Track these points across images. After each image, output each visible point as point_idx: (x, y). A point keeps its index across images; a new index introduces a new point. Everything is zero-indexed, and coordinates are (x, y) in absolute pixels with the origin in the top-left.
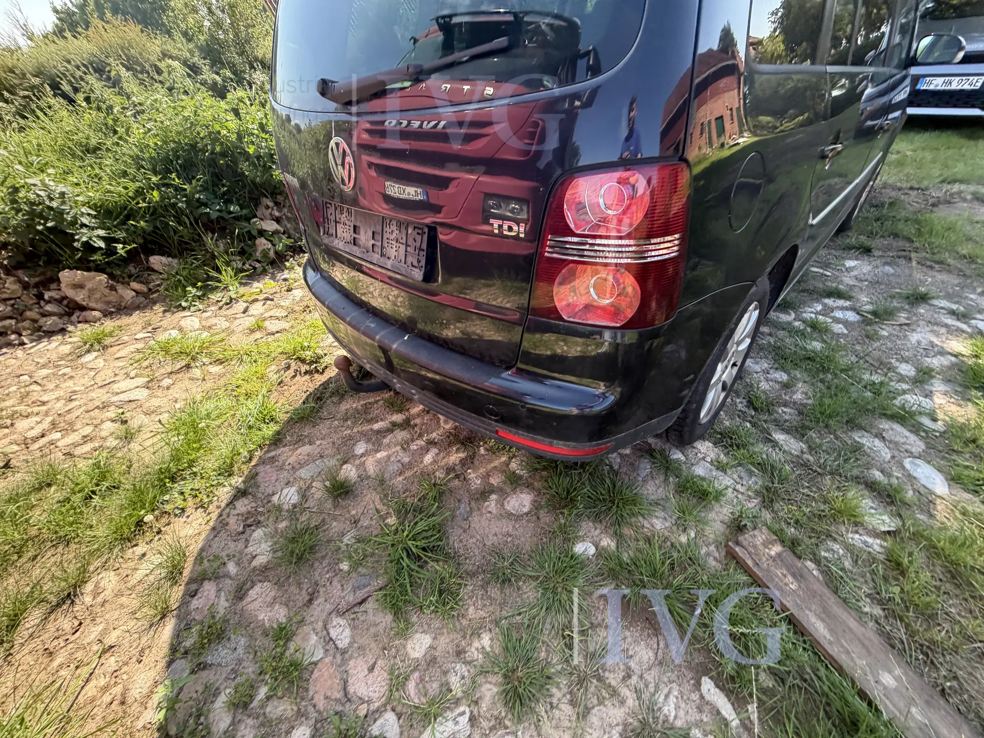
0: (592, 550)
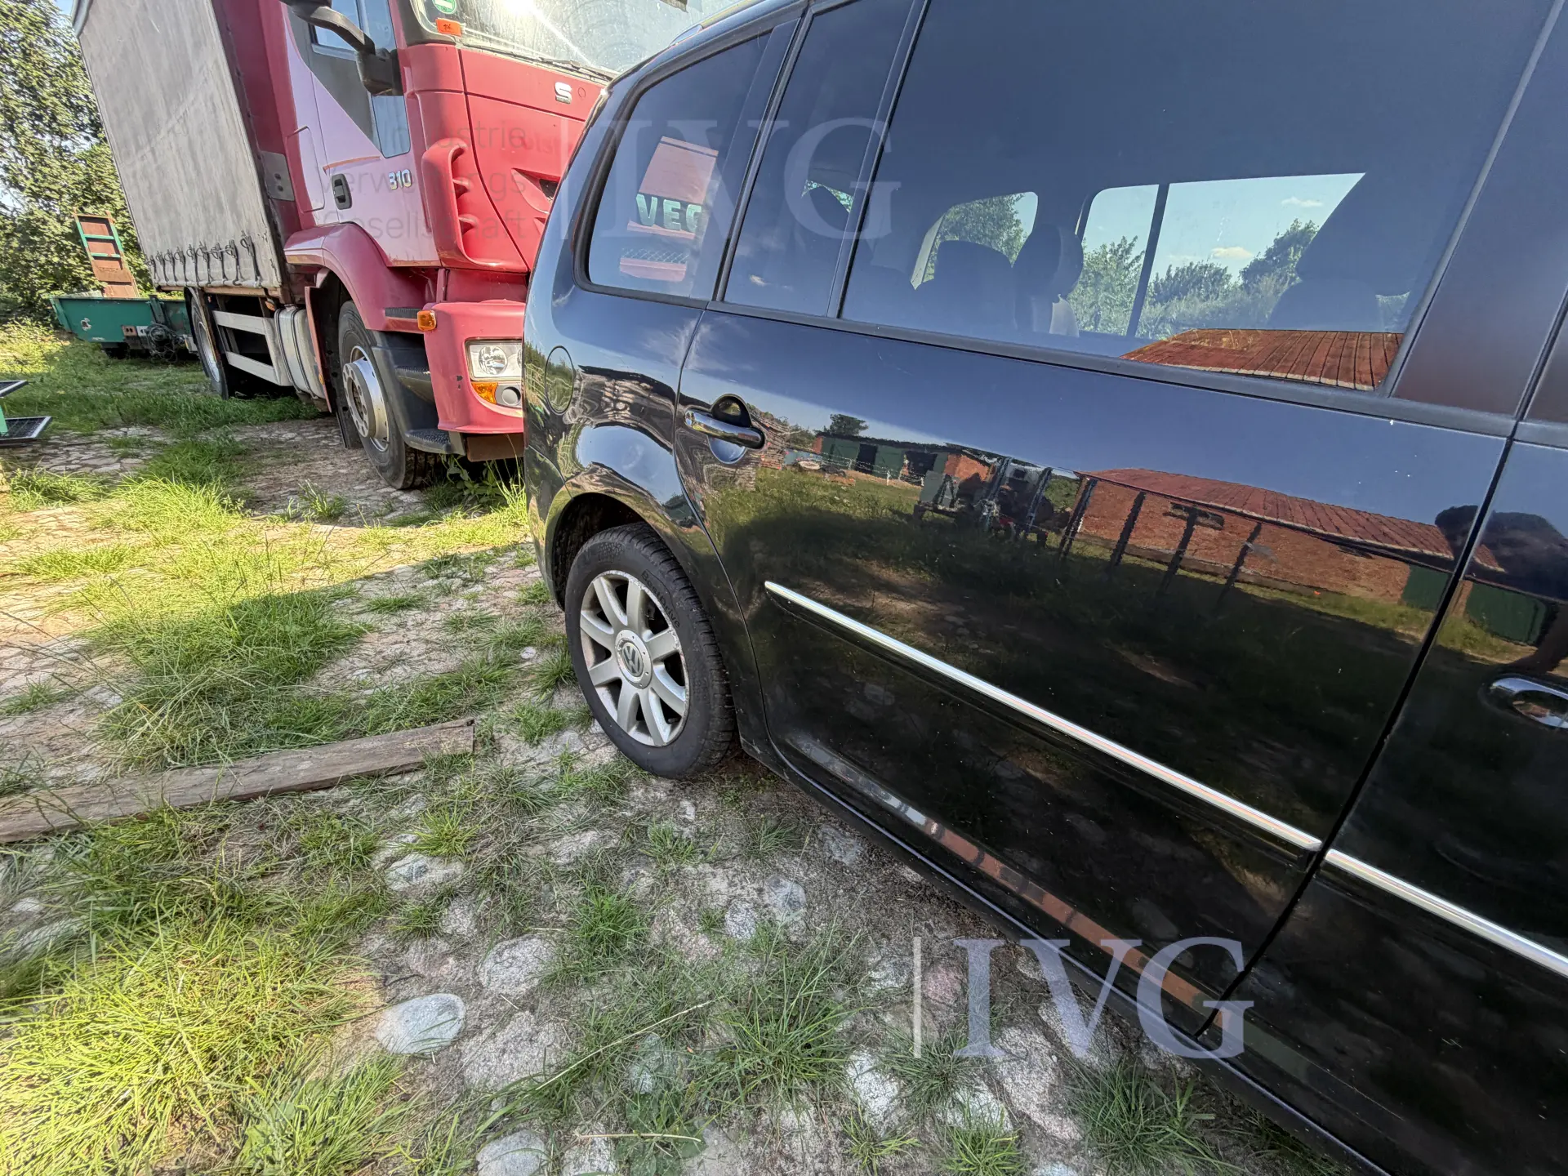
0: (525, 655)
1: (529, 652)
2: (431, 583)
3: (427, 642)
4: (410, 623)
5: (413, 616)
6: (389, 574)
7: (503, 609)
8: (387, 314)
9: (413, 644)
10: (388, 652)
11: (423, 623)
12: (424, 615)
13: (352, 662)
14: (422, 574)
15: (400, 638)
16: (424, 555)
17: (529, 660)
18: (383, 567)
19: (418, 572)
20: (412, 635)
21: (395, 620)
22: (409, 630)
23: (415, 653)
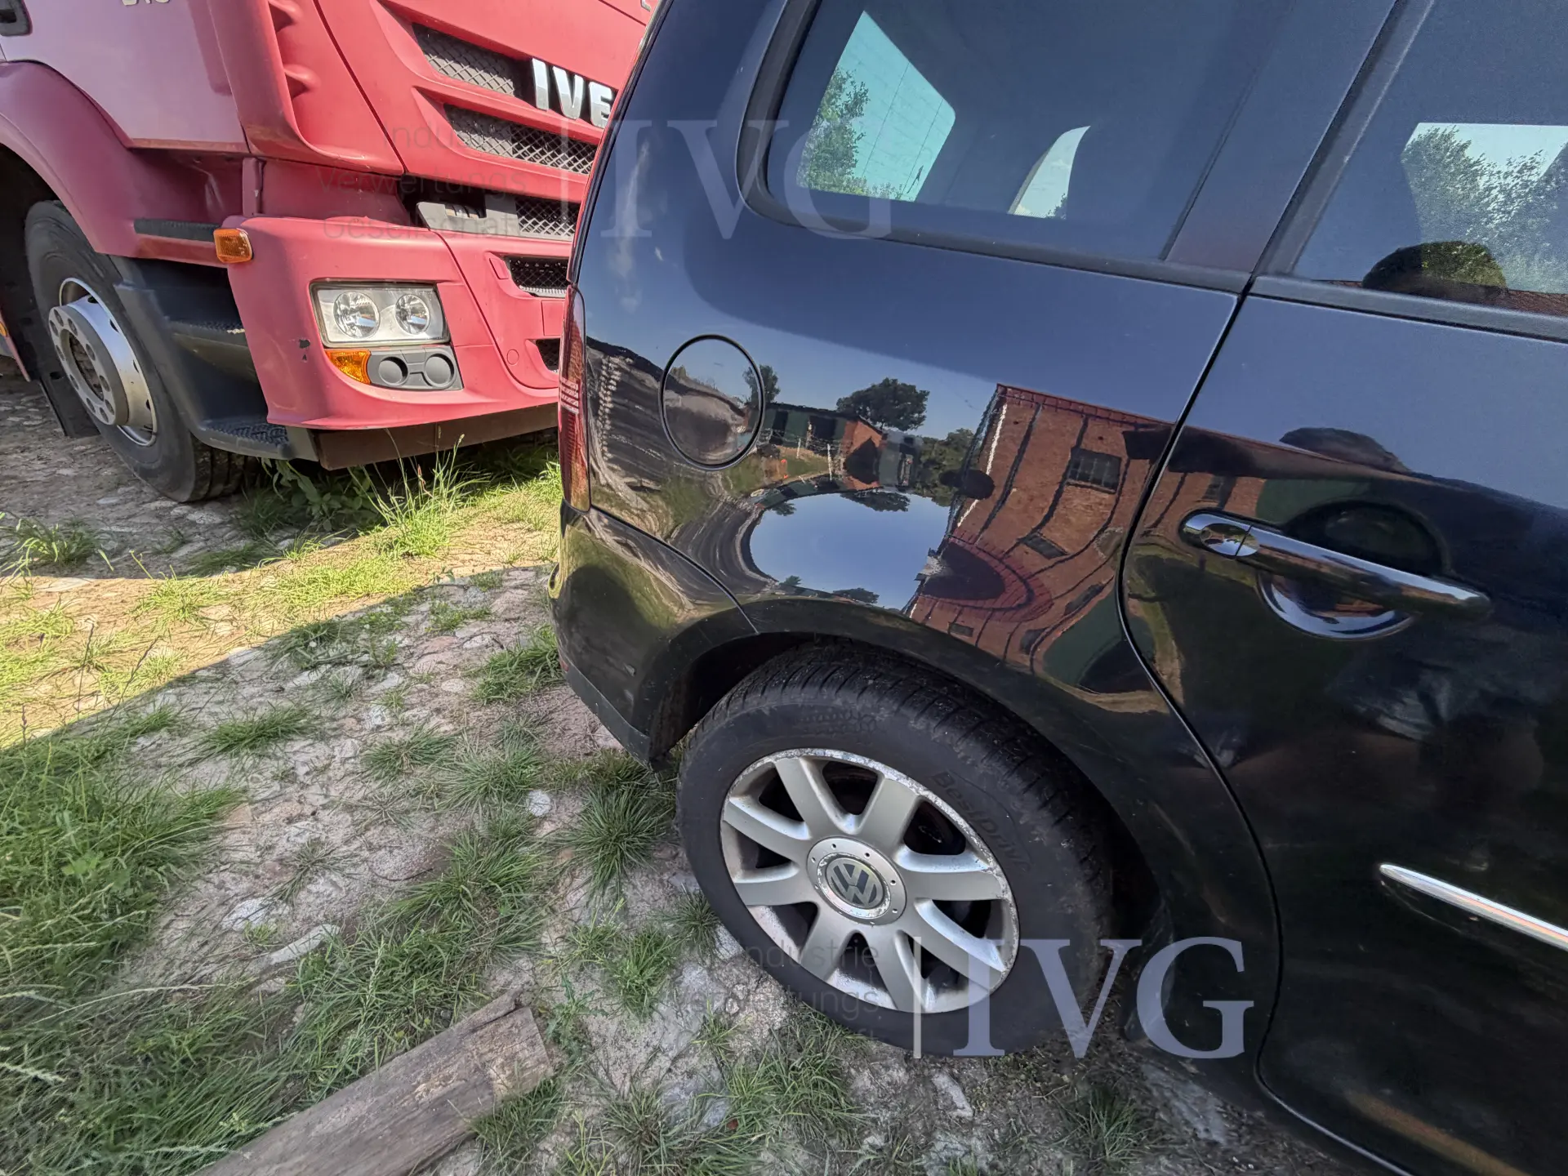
1: (539, 802)
2: (307, 678)
3: (350, 808)
4: (301, 770)
5: (302, 753)
6: (223, 667)
7: (455, 719)
8: (138, 230)
9: (324, 815)
10: (283, 847)
11: (326, 767)
12: (321, 749)
13: (221, 886)
14: (284, 663)
15: (293, 808)
16: (272, 626)
17: (544, 818)
18: (204, 655)
19: (275, 657)
20: (315, 796)
21: (271, 767)
22: (304, 786)
23: (336, 837)
